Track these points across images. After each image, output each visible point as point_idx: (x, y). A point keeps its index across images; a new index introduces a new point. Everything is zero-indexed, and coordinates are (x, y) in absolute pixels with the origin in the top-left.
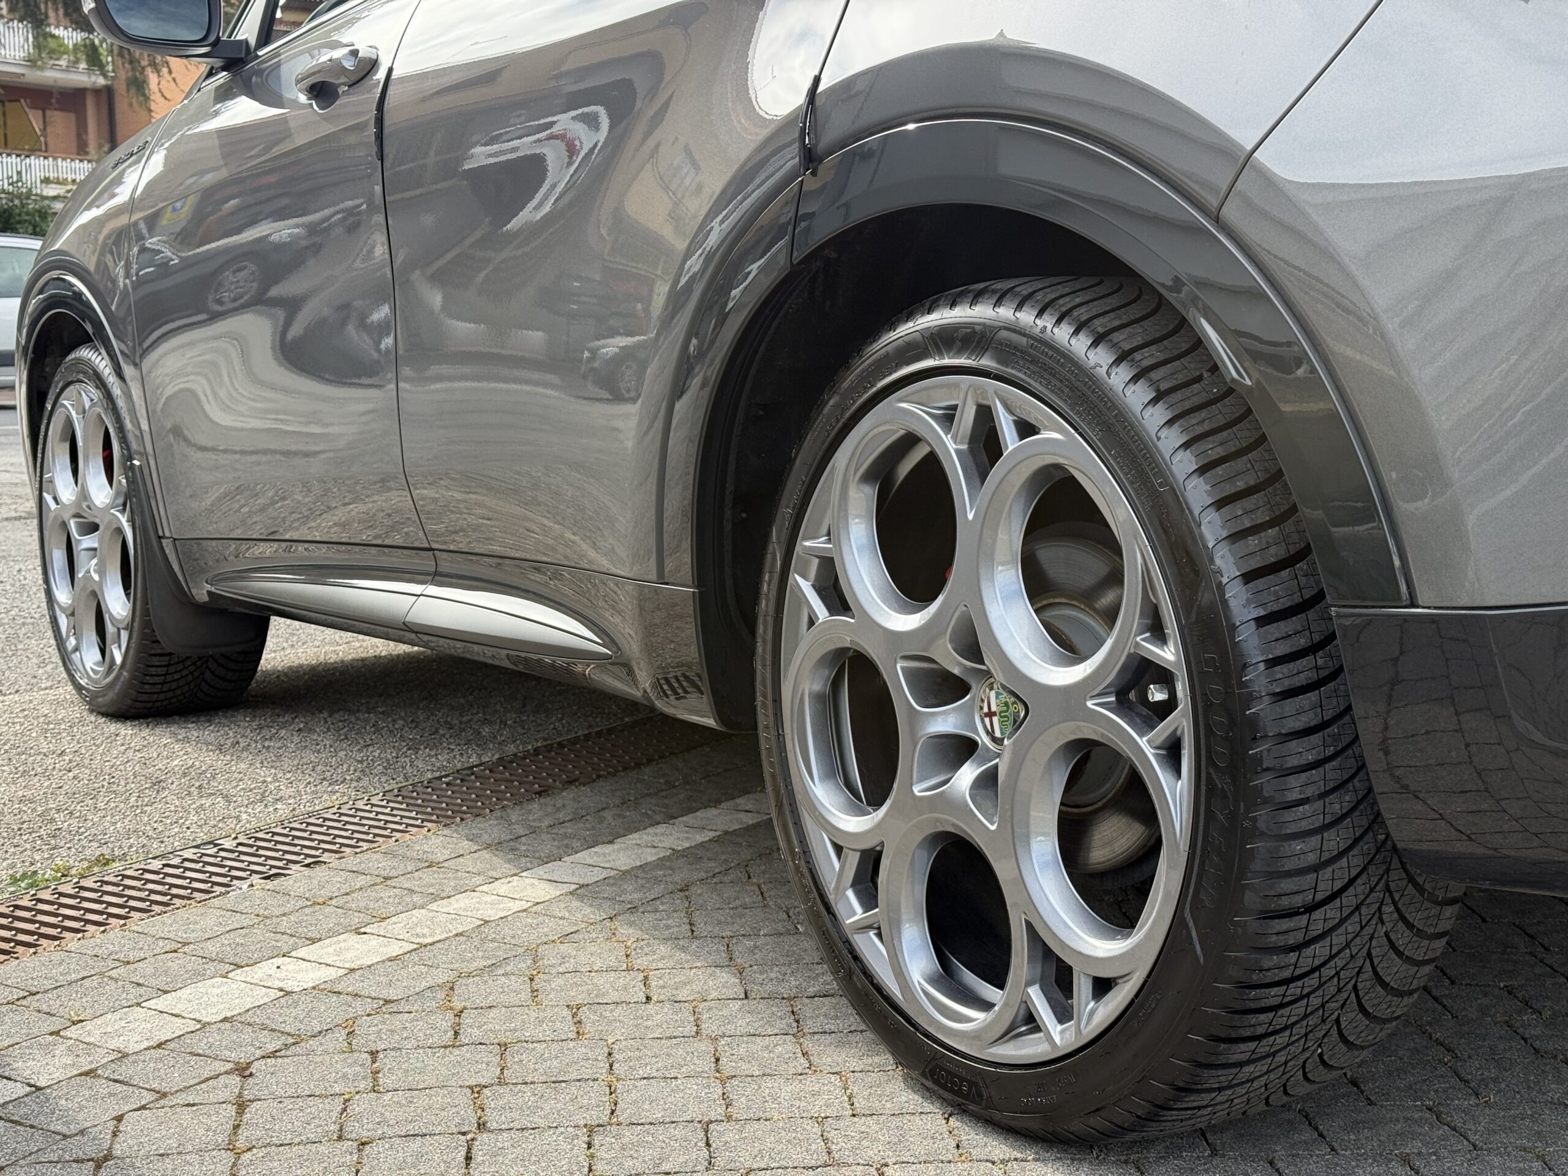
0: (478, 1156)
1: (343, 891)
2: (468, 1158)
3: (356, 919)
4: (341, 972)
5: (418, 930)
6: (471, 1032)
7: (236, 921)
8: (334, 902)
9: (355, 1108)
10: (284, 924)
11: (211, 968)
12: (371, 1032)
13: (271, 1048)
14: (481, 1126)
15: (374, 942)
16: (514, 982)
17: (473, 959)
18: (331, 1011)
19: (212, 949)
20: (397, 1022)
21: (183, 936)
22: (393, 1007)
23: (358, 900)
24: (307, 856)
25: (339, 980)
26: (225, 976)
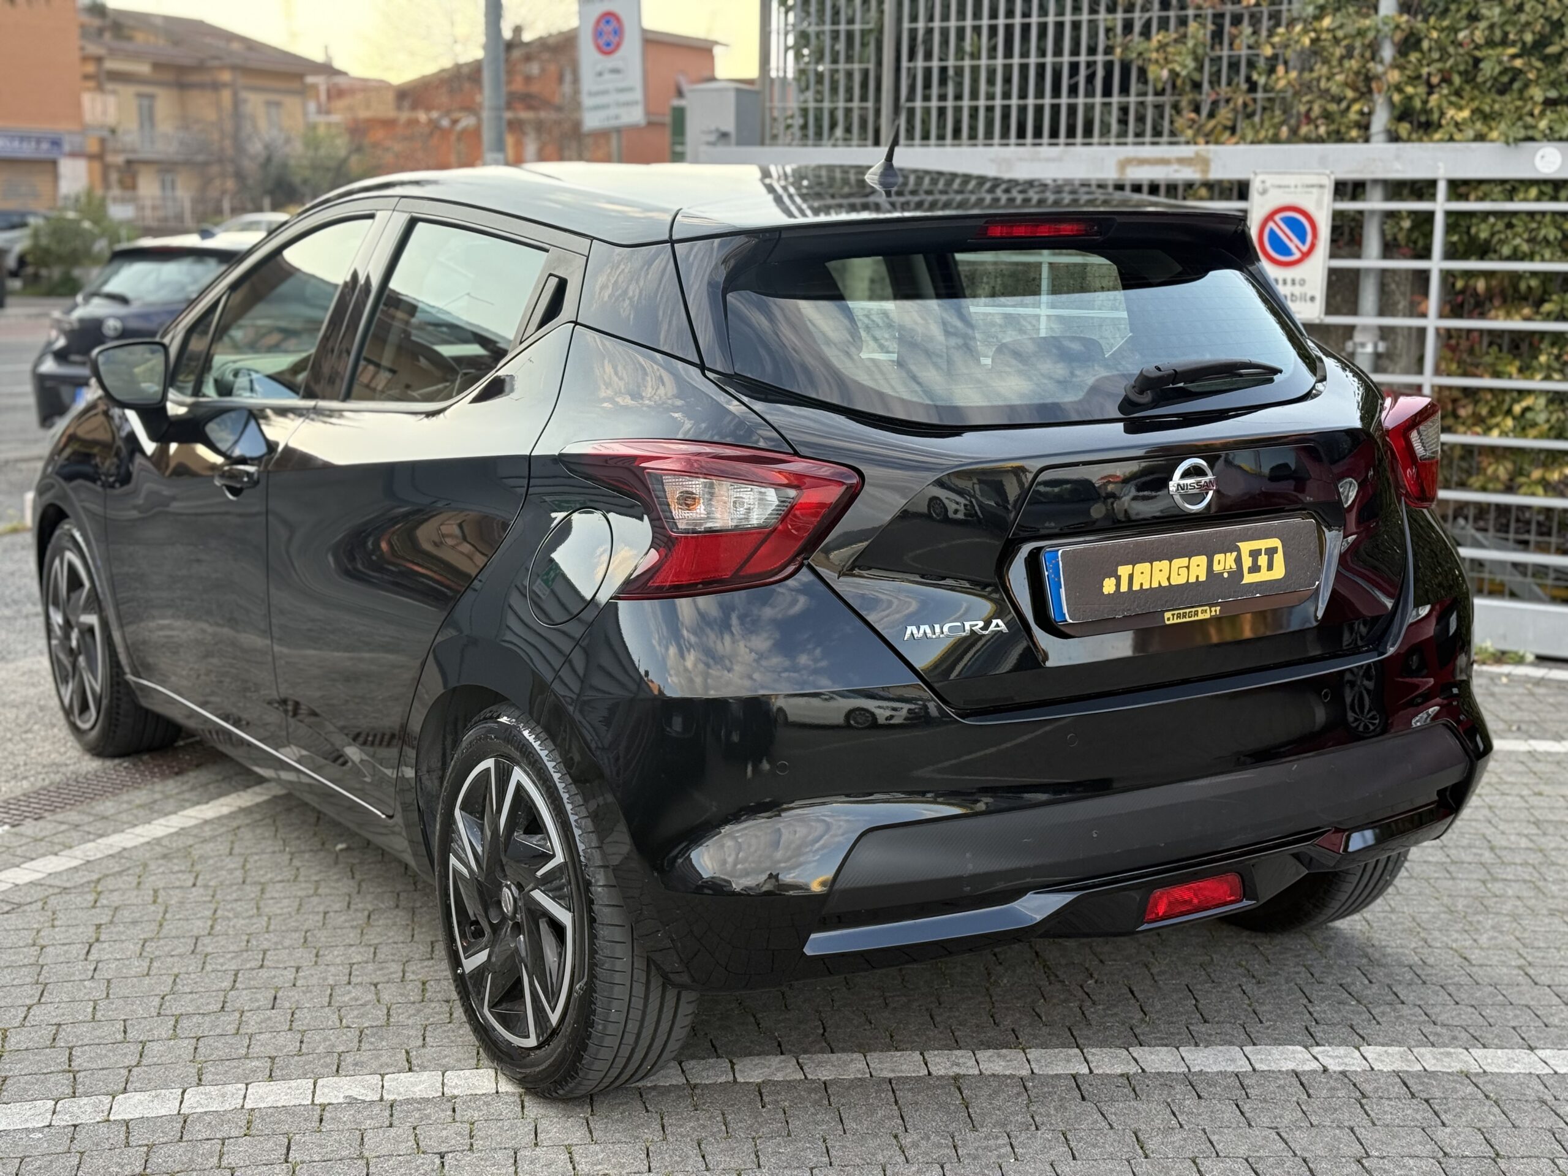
0: (93, 951)
1: (52, 834)
2: (88, 952)
3: (57, 848)
4: (44, 875)
5: (88, 853)
6: (103, 902)
8: (46, 839)
9: (42, 933)
10: (20, 850)
12: (53, 901)
13: (7, 908)
14: (97, 940)
15: (64, 860)
16: (130, 879)
17: (113, 867)
18: (37, 893)
20: (67, 898)
22: (68, 891)
23: (60, 838)
24: (36, 813)
25: (43, 878)
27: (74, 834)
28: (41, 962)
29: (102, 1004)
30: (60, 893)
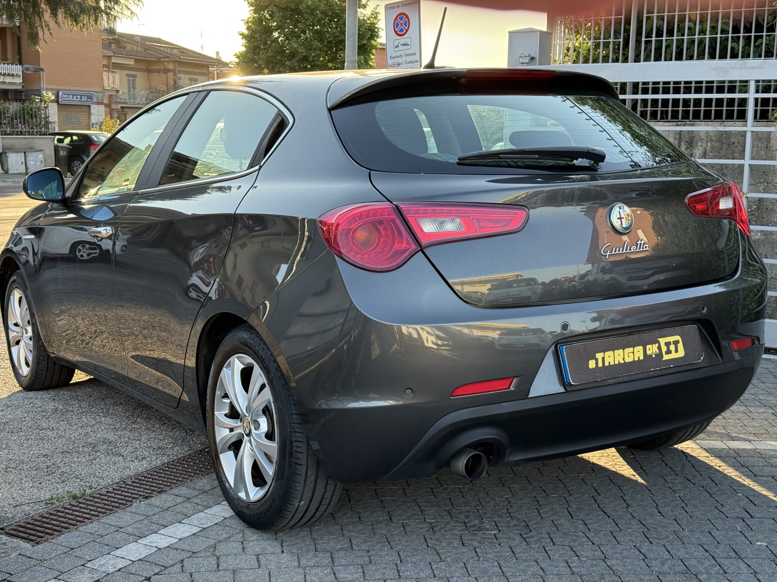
1: (173, 505)
3: (179, 517)
4: (176, 540)
5: (202, 521)
6: (223, 565)
7: (137, 517)
8: (171, 509)
10: (155, 518)
11: (131, 537)
13: (157, 570)
15: (187, 527)
16: (236, 545)
17: (221, 534)
18: (174, 556)
19: (130, 530)
20: (197, 560)
21: (119, 524)
22: (196, 555)
23: (179, 508)
24: (159, 488)
25: (176, 543)
26: (136, 542)
27: (188, 505)
30: (190, 557)
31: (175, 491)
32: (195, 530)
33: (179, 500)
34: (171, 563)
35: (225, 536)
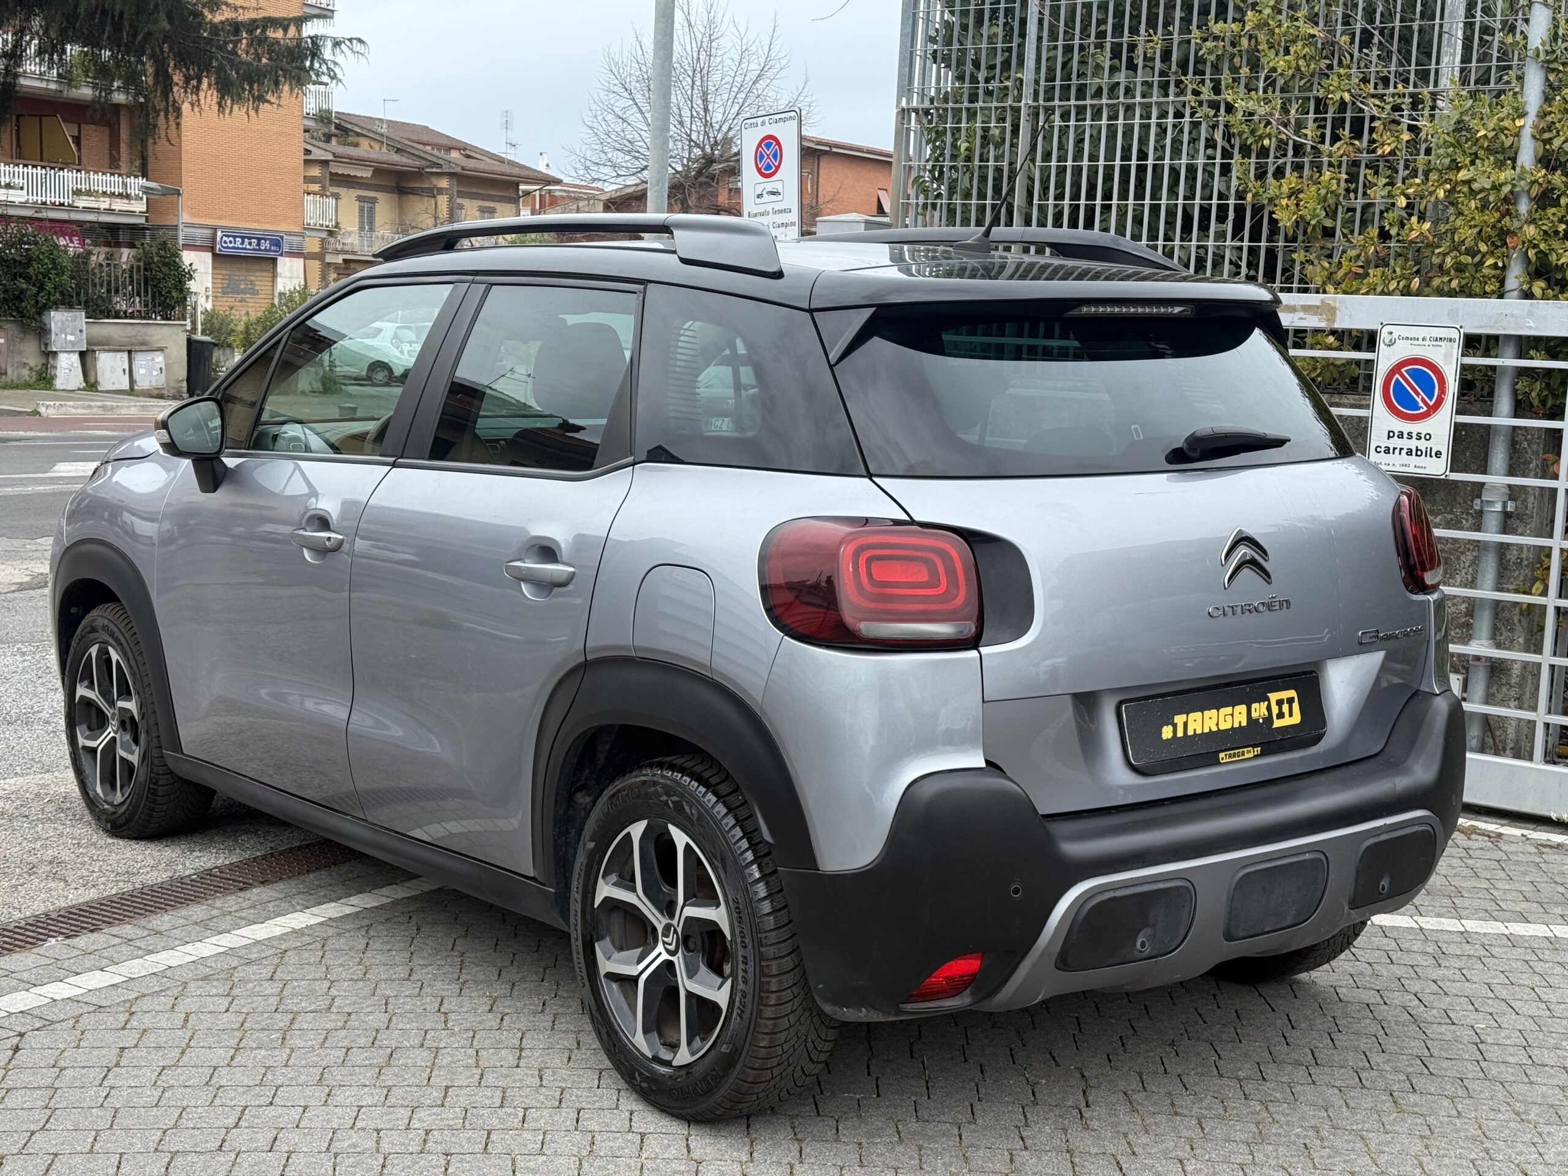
0: (110, 1076)
1: (103, 947)
2: (105, 1077)
3: (104, 962)
4: (84, 991)
5: (133, 970)
6: (134, 1023)
7: (43, 961)
8: (96, 953)
9: (65, 1054)
10: (66, 964)
11: (22, 985)
12: (85, 1020)
13: (37, 1025)
14: (117, 1065)
15: (108, 975)
16: (166, 1000)
17: (153, 987)
18: (76, 1009)
19: (25, 976)
20: (100, 1017)
21: (13, 968)
22: (102, 1010)
23: (109, 952)
24: (93, 925)
25: (82, 995)
26: (27, 990)
27: (124, 948)
28: (56, 1086)
29: (103, 1136)
30: (94, 1012)
31: (115, 930)
32: (118, 979)
33: (117, 941)
34: (62, 1016)
35: (156, 989)
